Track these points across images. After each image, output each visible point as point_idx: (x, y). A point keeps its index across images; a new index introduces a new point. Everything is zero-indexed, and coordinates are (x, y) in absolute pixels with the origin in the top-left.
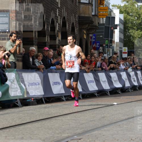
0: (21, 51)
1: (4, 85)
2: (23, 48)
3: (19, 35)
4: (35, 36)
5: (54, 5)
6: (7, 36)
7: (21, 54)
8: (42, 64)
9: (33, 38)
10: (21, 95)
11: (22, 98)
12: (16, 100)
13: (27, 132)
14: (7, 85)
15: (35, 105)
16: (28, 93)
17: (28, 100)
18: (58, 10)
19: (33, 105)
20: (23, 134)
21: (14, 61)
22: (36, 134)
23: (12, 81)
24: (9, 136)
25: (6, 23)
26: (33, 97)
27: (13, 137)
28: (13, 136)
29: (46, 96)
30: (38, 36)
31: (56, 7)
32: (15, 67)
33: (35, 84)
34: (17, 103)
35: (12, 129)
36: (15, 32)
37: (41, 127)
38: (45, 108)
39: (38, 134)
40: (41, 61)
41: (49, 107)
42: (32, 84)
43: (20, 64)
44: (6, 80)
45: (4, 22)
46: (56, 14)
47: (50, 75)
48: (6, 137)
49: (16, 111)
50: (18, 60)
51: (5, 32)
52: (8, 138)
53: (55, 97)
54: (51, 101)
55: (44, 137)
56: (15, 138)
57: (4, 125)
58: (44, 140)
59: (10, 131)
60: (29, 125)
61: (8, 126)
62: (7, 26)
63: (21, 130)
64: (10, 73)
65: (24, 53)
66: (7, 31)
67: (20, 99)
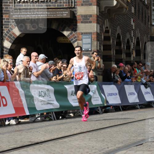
0: (102, 67)
1: (87, 95)
2: (103, 63)
3: (99, 53)
4: (113, 53)
5: (129, 28)
6: (89, 54)
7: (101, 69)
8: (119, 77)
9: (111, 55)
10: (102, 103)
11: (102, 106)
12: (98, 108)
13: (107, 135)
14: (90, 95)
15: (114, 112)
16: (107, 102)
17: (107, 108)
18: (132, 31)
19: (111, 112)
20: (104, 137)
21: (95, 75)
22: (115, 137)
23: (94, 92)
24: (92, 139)
25: (89, 44)
26: (112, 106)
27: (96, 140)
28: (96, 138)
29: (123, 105)
30: (116, 54)
31: (131, 29)
32: (97, 80)
33: (114, 94)
34: (98, 110)
35: (94, 133)
36: (96, 51)
37: (119, 131)
38: (122, 114)
39: (117, 137)
40: (118, 75)
41: (126, 114)
42: (111, 95)
43: (100, 78)
44: (89, 91)
45: (86, 43)
46: (131, 35)
47: (126, 86)
48: (90, 139)
49: (97, 117)
50: (99, 74)
51: (88, 51)
52: (91, 140)
53: (131, 105)
54: (127, 109)
55: (122, 140)
56: (97, 140)
57: (88, 129)
58: (122, 142)
59: (92, 134)
60: (109, 130)
61: (92, 130)
62: (89, 46)
63: (102, 133)
64: (92, 85)
65: (104, 67)
66: (90, 50)
67: (100, 107)
